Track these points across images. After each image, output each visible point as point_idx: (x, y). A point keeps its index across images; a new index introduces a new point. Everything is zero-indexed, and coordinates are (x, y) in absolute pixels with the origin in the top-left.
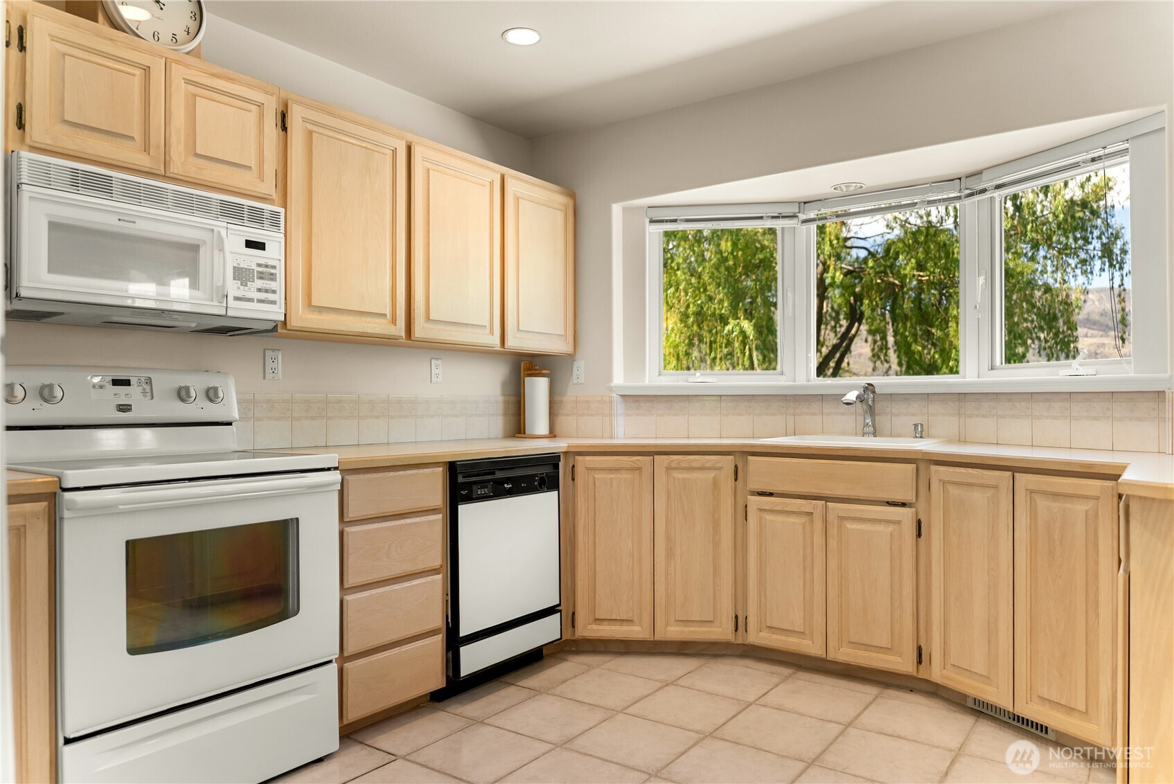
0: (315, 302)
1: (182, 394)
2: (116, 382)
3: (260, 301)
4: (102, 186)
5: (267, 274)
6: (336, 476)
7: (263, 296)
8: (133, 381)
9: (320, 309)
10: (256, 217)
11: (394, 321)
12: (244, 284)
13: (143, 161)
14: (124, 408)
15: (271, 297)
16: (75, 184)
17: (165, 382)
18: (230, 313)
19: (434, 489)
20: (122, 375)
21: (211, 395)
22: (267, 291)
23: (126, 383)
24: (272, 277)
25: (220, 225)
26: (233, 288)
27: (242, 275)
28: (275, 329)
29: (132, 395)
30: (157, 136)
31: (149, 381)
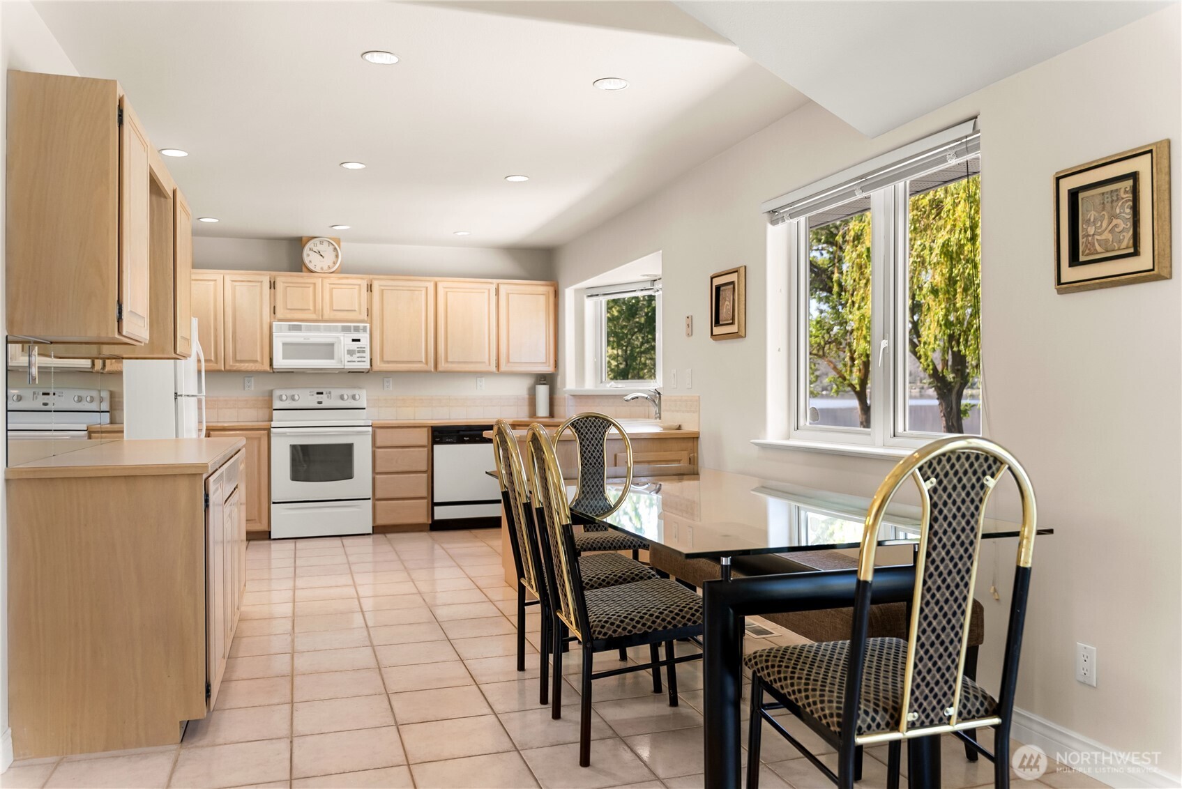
0: (385, 359)
1: (342, 398)
2: (318, 393)
3: (358, 361)
4: (298, 328)
5: (362, 351)
6: (370, 429)
7: (360, 359)
8: (324, 393)
9: (388, 362)
10: (357, 329)
11: (427, 363)
12: (352, 356)
13: (313, 316)
14: (320, 403)
15: (363, 359)
16: (290, 330)
17: (336, 392)
18: (346, 367)
19: (423, 437)
20: (320, 391)
21: (354, 397)
22: (361, 357)
23: (322, 393)
24: (364, 352)
25: (341, 335)
26: (348, 358)
27: (351, 352)
28: (368, 372)
29: (322, 398)
30: (319, 306)
31: (330, 393)
